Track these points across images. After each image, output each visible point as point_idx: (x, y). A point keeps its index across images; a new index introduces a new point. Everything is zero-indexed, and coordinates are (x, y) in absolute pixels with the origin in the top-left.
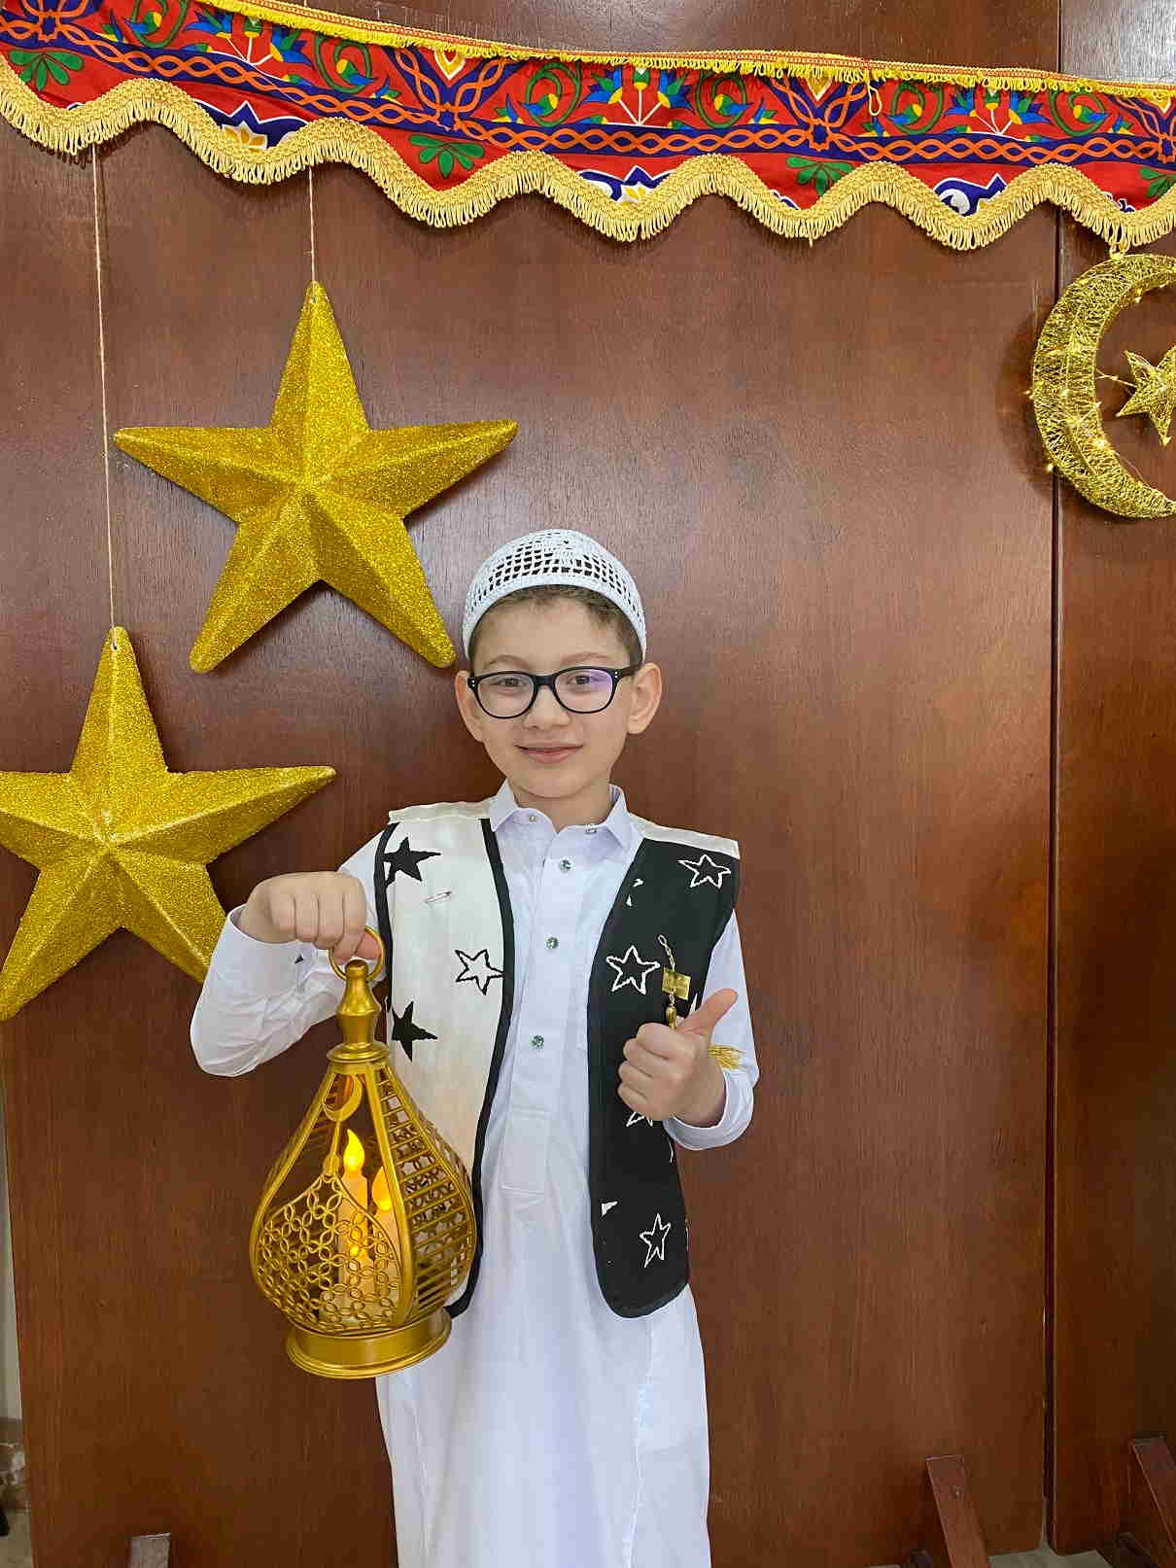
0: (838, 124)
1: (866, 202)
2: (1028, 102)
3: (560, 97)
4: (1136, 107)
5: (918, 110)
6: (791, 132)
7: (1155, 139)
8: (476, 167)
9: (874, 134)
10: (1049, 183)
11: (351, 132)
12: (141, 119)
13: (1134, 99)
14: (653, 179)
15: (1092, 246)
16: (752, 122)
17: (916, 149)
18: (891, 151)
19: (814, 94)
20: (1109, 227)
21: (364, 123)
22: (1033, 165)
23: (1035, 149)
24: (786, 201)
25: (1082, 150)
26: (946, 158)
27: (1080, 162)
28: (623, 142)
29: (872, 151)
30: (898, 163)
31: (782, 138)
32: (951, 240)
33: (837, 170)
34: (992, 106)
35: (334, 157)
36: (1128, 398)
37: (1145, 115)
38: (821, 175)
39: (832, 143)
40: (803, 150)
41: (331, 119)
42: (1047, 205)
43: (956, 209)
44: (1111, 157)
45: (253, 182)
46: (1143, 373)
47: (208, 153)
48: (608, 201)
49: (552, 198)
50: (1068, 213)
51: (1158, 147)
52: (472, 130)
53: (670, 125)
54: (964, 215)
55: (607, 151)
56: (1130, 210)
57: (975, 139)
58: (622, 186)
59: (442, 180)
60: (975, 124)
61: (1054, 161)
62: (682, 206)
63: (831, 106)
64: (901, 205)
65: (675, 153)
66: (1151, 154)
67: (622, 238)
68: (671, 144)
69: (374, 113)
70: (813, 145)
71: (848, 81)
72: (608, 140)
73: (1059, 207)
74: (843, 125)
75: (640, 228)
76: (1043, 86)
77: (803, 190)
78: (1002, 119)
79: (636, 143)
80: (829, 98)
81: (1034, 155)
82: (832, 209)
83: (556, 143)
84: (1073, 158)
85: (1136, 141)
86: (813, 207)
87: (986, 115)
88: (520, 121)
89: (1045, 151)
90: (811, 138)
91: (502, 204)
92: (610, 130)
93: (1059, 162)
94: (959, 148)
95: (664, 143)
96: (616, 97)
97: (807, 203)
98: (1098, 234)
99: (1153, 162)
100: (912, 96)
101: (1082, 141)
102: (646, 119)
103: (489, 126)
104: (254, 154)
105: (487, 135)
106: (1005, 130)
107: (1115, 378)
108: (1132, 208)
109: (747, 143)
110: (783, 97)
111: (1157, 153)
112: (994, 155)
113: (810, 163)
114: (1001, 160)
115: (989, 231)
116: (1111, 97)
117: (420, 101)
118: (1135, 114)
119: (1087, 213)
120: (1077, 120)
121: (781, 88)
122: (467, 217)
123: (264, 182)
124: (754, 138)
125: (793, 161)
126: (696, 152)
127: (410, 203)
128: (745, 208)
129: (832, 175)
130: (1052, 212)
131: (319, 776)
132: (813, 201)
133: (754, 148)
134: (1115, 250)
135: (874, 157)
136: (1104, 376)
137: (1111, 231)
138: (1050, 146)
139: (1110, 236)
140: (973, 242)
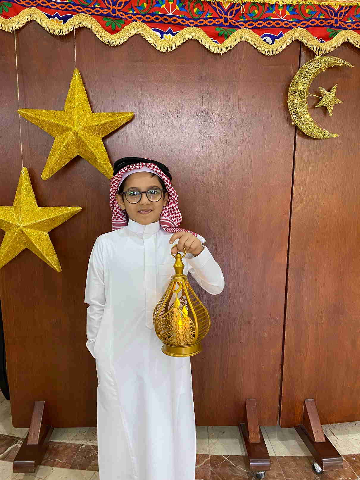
0: (232, 17)
1: (240, 41)
2: (292, 8)
3: (147, 4)
4: (327, 9)
5: (256, 12)
6: (217, 20)
7: (333, 19)
8: (122, 27)
9: (243, 20)
10: (298, 34)
12: (29, 20)
13: (327, 6)
14: (174, 33)
15: (311, 54)
16: (205, 17)
17: (256, 24)
18: (248, 25)
19: (225, 7)
20: (316, 48)
21: (90, 15)
22: (293, 28)
23: (293, 23)
24: (215, 41)
25: (308, 23)
26: (265, 27)
27: (307, 27)
28: (166, 19)
29: (242, 25)
30: (250, 29)
31: (214, 22)
32: (266, 53)
33: (231, 31)
34: (280, 10)
35: (82, 25)
36: (320, 101)
37: (329, 11)
38: (226, 33)
39: (230, 23)
40: (221, 25)
42: (297, 40)
43: (268, 43)
44: (317, 25)
46: (325, 94)
47: (47, 27)
48: (159, 39)
50: (303, 43)
51: (333, 21)
52: (121, 15)
53: (180, 15)
54: (271, 44)
55: (161, 22)
56: (324, 42)
57: (274, 21)
58: (164, 35)
60: (274, 16)
61: (299, 27)
63: (230, 11)
64: (251, 42)
65: (182, 25)
66: (331, 24)
67: (162, 51)
68: (181, 21)
70: (224, 23)
71: (235, 2)
72: (161, 19)
73: (301, 42)
74: (234, 17)
75: (168, 48)
76: (297, 2)
77: (220, 38)
78: (284, 13)
79: (170, 20)
80: (229, 8)
81: (293, 25)
82: (229, 43)
83: (145, 19)
84: (305, 26)
85: (326, 20)
87: (278, 12)
88: (135, 12)
89: (296, 24)
90: (223, 21)
92: (162, 16)
93: (301, 27)
94: (269, 24)
95: (179, 21)
96: (163, 6)
97: (222, 42)
98: (312, 50)
99: (332, 26)
100: (254, 7)
101: (308, 20)
102: (172, 13)
103: (126, 14)
104: (60, 26)
105: (126, 16)
106: (284, 17)
107: (315, 96)
109: (204, 23)
110: (215, 9)
111: (333, 23)
112: (280, 25)
113: (222, 29)
114: (282, 27)
115: (278, 49)
116: (319, 6)
118: (326, 11)
119: (309, 43)
120: (307, 13)
121: (214, 6)
122: (120, 43)
124: (206, 22)
125: (217, 29)
126: (188, 26)
127: (103, 39)
128: (202, 44)
129: (229, 33)
130: (299, 43)
131: (78, 209)
132: (223, 41)
133: (206, 25)
134: (318, 55)
135: (243, 27)
136: (311, 95)
137: (316, 49)
138: (299, 22)
139: (316, 51)
140: (272, 53)
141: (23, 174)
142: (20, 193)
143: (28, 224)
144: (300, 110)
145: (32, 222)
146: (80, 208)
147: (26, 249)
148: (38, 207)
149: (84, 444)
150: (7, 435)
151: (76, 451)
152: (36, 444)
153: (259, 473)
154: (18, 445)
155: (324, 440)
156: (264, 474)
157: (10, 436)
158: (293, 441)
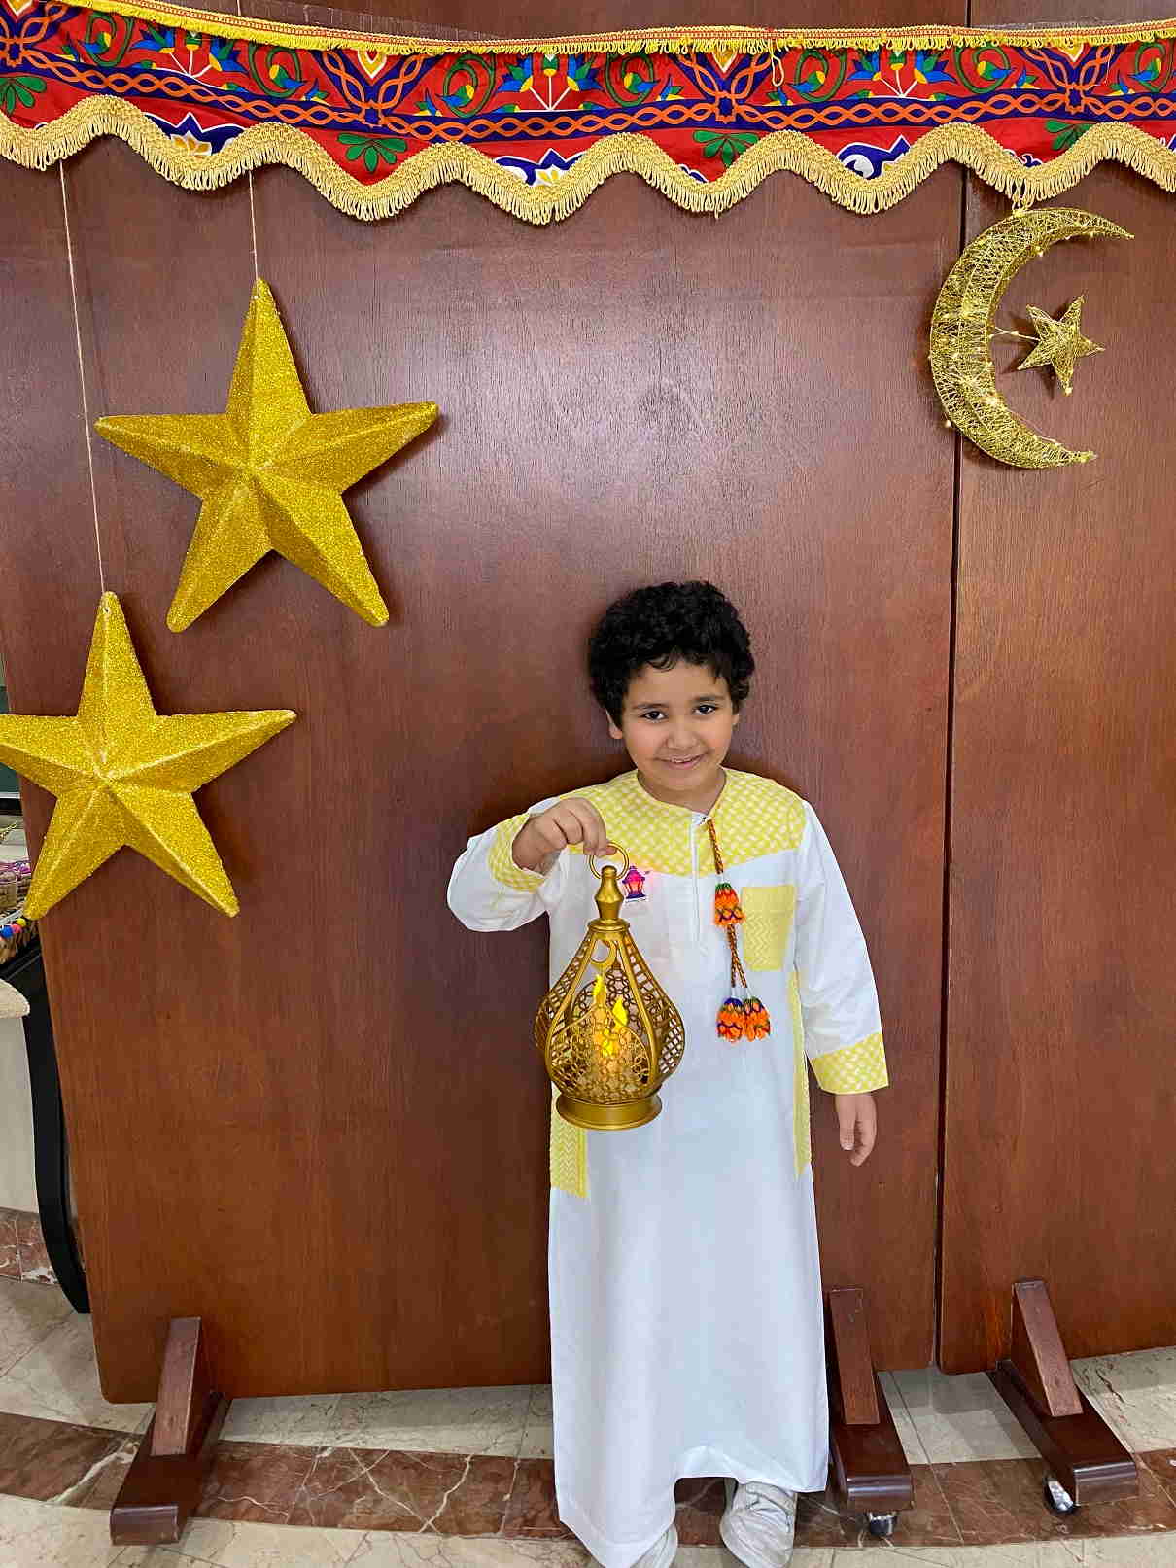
0: (744, 95)
1: (772, 170)
2: (932, 61)
3: (476, 88)
4: (1045, 59)
5: (821, 77)
6: (695, 108)
7: (1062, 91)
8: (399, 161)
9: (778, 103)
10: (953, 143)
11: (285, 134)
12: (100, 134)
13: (1043, 49)
14: (566, 161)
15: (998, 202)
16: (659, 99)
17: (819, 117)
18: (796, 120)
19: (721, 67)
20: (1011, 184)
21: (295, 125)
22: (937, 125)
23: (939, 108)
24: (693, 174)
25: (985, 107)
26: (849, 124)
27: (984, 120)
28: (536, 127)
29: (776, 120)
30: (802, 131)
31: (689, 113)
32: (855, 205)
33: (743, 142)
34: (897, 67)
35: (273, 160)
36: (1033, 348)
37: (1052, 65)
38: (727, 148)
39: (738, 115)
40: (711, 123)
41: (266, 124)
42: (952, 162)
43: (861, 173)
44: (1015, 113)
45: (198, 189)
46: (1045, 327)
47: (159, 163)
48: (523, 186)
49: (471, 187)
50: (972, 171)
51: (1065, 98)
52: (394, 124)
53: (581, 107)
54: (869, 179)
55: (523, 136)
56: (1036, 164)
57: (876, 103)
58: (537, 171)
59: (368, 176)
60: (879, 87)
61: (958, 119)
62: (593, 187)
63: (738, 77)
64: (806, 172)
65: (588, 134)
66: (1057, 106)
67: (537, 221)
68: (584, 125)
69: (305, 115)
70: (719, 118)
71: (751, 53)
72: (522, 126)
73: (964, 166)
74: (749, 96)
75: (554, 210)
76: (948, 43)
77: (708, 164)
78: (907, 76)
79: (550, 127)
80: (736, 68)
81: (939, 114)
82: (740, 178)
83: (473, 134)
84: (977, 115)
85: (1041, 94)
86: (719, 179)
87: (889, 76)
88: (439, 114)
89: (948, 109)
90: (717, 111)
91: (427, 193)
92: (522, 117)
93: (963, 121)
94: (862, 113)
95: (577, 125)
96: (527, 86)
97: (714, 175)
98: (1001, 190)
99: (1061, 113)
100: (815, 63)
101: (984, 98)
102: (556, 104)
103: (410, 120)
104: (201, 160)
105: (410, 129)
106: (907, 93)
107: (1016, 333)
108: (1040, 161)
109: (656, 120)
110: (689, 72)
111: (1064, 104)
112: (898, 118)
113: (716, 136)
114: (904, 122)
115: (893, 193)
116: (1020, 49)
117: (347, 101)
118: (1042, 65)
119: (990, 171)
120: (981, 77)
121: (687, 63)
122: (393, 210)
123: (208, 188)
124: (662, 115)
125: (700, 135)
126: (606, 132)
127: (341, 199)
128: (653, 184)
129: (737, 145)
130: (958, 170)
131: (283, 718)
132: (719, 173)
133: (662, 125)
134: (1019, 205)
135: (779, 126)
136: (1005, 332)
137: (1014, 187)
138: (955, 104)
139: (1013, 192)
140: (876, 206)
141: (106, 616)
142: (98, 674)
143: (130, 771)
144: (969, 381)
145: (141, 766)
146: (290, 715)
147: (124, 847)
148: (158, 714)
149: (328, 1445)
150: (87, 1424)
151: (305, 1467)
152: (179, 1451)
153: (879, 1518)
154: (124, 1455)
155: (1078, 1409)
156: (895, 1519)
157: (95, 1430)
158: (984, 1412)
